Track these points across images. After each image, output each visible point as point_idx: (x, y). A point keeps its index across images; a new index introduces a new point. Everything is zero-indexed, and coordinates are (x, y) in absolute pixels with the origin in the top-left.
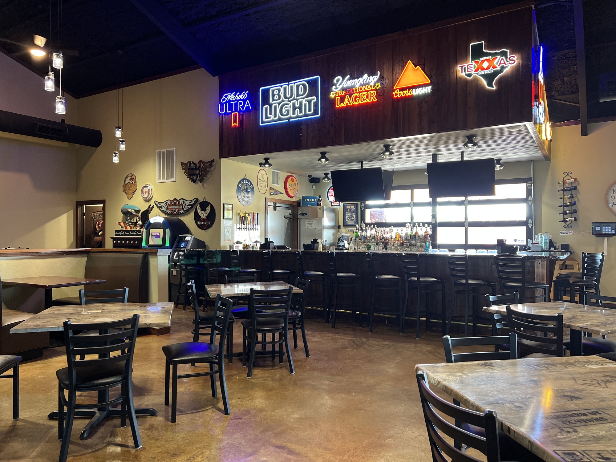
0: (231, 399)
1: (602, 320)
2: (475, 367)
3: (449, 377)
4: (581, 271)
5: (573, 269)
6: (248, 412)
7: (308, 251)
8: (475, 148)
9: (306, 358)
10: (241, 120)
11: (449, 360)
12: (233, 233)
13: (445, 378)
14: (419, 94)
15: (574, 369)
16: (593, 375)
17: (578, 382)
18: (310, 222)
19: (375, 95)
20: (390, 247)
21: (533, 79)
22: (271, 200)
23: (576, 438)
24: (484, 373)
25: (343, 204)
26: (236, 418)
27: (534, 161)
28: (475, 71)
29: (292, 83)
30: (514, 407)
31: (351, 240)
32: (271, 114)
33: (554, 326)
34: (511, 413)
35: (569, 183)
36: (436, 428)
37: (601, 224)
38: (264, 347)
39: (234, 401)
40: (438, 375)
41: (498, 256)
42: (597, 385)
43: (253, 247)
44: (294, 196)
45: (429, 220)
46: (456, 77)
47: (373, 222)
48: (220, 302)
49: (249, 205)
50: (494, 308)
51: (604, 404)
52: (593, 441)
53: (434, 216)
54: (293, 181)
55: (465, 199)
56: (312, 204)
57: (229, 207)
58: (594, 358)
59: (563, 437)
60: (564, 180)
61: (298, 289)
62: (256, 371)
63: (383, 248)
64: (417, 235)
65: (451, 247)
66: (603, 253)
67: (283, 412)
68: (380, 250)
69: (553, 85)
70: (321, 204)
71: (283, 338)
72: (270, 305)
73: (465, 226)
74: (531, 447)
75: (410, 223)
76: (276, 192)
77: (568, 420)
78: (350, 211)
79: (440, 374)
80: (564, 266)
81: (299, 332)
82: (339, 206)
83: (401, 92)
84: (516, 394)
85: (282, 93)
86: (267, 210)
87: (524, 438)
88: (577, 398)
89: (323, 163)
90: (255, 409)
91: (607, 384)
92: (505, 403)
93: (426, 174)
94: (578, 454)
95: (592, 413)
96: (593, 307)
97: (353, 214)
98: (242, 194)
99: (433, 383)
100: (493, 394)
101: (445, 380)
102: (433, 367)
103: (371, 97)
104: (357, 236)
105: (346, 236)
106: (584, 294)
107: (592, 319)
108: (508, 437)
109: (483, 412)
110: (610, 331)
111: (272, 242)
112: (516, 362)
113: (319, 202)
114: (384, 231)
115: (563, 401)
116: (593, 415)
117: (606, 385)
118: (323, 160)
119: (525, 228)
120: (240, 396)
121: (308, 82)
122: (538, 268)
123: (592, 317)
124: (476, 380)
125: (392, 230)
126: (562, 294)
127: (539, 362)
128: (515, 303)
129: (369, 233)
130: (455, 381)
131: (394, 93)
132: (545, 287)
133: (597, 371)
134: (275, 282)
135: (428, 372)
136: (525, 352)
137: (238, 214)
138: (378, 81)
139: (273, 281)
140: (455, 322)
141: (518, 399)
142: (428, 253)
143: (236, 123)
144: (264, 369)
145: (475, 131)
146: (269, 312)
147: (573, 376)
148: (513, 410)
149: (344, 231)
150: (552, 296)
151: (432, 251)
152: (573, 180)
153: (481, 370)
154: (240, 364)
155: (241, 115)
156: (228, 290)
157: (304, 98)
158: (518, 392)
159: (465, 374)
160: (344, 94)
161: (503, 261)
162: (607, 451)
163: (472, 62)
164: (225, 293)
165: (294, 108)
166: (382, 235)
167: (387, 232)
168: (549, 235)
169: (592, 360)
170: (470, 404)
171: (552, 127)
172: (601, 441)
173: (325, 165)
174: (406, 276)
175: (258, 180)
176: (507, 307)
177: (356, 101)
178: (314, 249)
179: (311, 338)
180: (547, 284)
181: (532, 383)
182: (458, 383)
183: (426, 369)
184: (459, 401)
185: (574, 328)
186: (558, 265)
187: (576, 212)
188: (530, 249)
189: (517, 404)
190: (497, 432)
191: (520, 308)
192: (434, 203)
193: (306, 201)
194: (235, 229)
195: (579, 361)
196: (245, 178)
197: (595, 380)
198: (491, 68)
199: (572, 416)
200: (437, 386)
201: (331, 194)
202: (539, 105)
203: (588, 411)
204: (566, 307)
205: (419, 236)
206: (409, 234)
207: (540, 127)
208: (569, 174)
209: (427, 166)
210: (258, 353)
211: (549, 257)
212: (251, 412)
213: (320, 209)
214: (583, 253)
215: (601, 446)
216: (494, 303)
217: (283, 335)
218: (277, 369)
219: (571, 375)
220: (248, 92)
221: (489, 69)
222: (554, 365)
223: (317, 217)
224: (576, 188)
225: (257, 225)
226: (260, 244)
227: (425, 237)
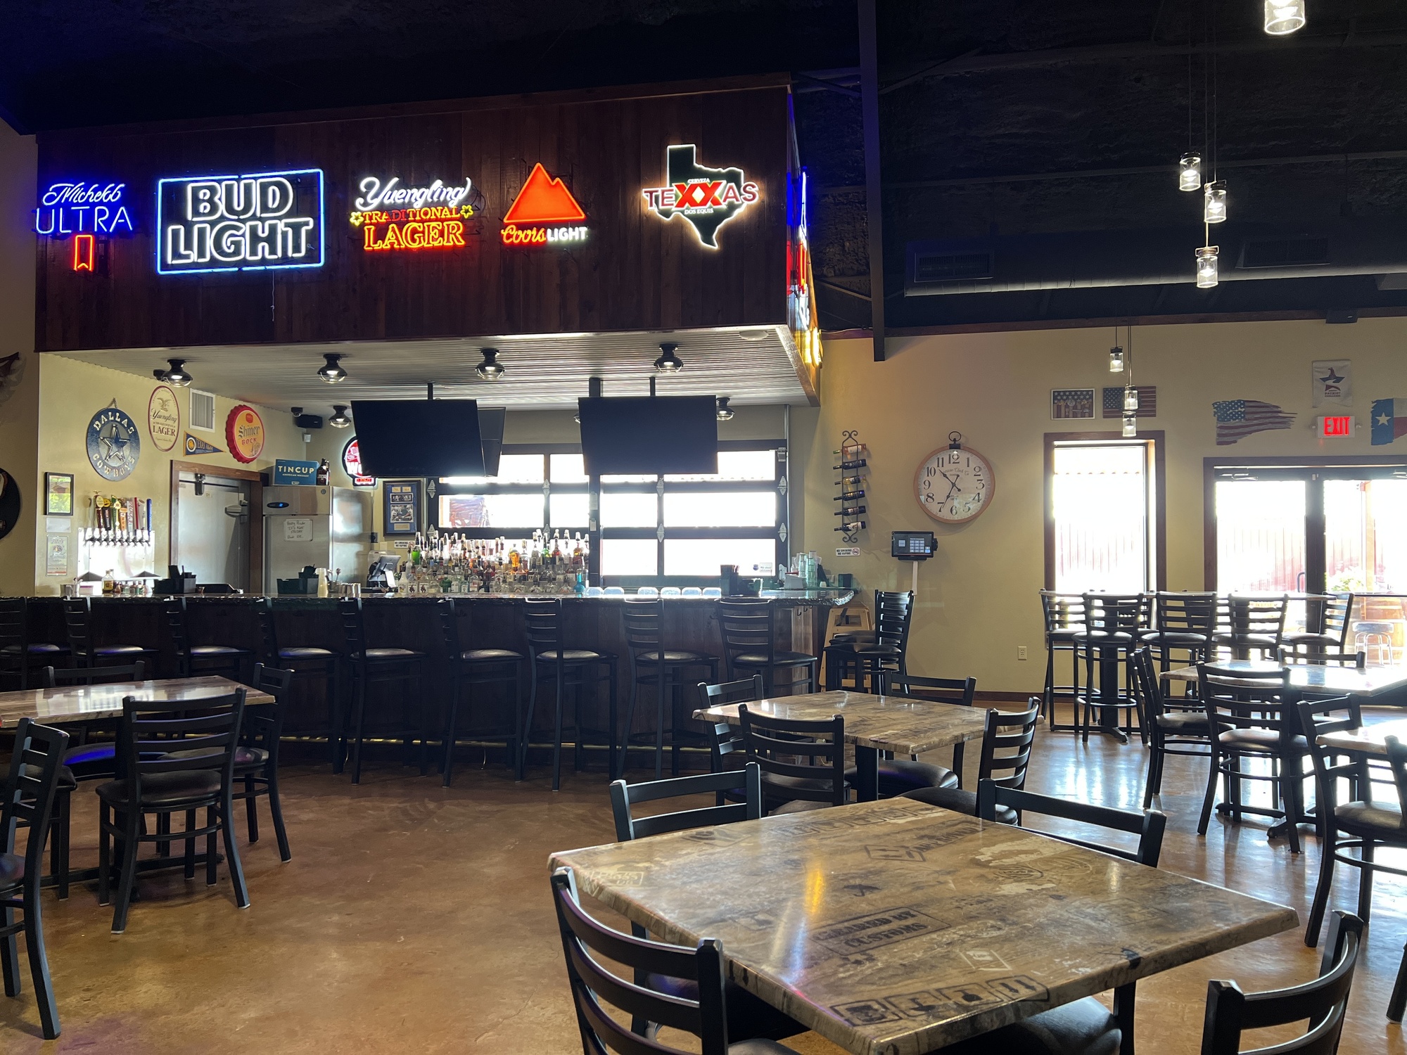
0: (65, 995)
1: (912, 724)
2: (676, 845)
3: (623, 874)
4: (874, 627)
5: (859, 624)
6: (112, 1024)
7: (289, 597)
8: (678, 372)
9: (281, 866)
10: (101, 256)
11: (623, 836)
12: (72, 552)
13: (614, 878)
14: (559, 240)
15: (865, 829)
16: (899, 837)
17: (873, 854)
18: (297, 525)
19: (460, 231)
20: (496, 584)
21: (789, 236)
22: (188, 467)
23: (871, 974)
24: (695, 856)
25: (384, 482)
26: (77, 1043)
27: (790, 406)
28: (677, 206)
29: (247, 178)
30: (754, 924)
31: (403, 569)
32: (188, 246)
33: (827, 741)
34: (749, 939)
35: (852, 454)
36: (593, 994)
37: (907, 535)
38: (163, 847)
39: (72, 1001)
40: (598, 873)
41: (722, 600)
42: (907, 857)
43: (133, 589)
44: (252, 460)
45: (584, 522)
46: (638, 213)
47: (458, 527)
48: (29, 738)
49: (123, 477)
50: (715, 711)
51: (919, 895)
52: (902, 975)
53: (595, 516)
54: (250, 420)
55: (659, 479)
56: (303, 481)
57: (62, 483)
58: (900, 803)
59: (848, 974)
60: (843, 447)
61: (260, 695)
62: (140, 914)
63: (480, 588)
64: (557, 557)
65: (631, 583)
66: (912, 592)
67: (213, 1009)
68: (473, 591)
69: (825, 254)
70: (325, 480)
71: (219, 820)
72: (184, 738)
73: (657, 538)
74: (789, 1007)
75: (542, 530)
76: (203, 447)
77: (857, 937)
78: (401, 499)
79: (603, 870)
80: (845, 619)
81: (262, 801)
82: (374, 487)
83: (520, 232)
84: (758, 894)
85: (220, 199)
86: (177, 492)
87: (775, 988)
88: (871, 888)
89: (332, 381)
90: (133, 1013)
91: (923, 854)
92: (738, 918)
93: (577, 421)
94: (876, 1006)
95: (900, 917)
96: (895, 699)
97: (408, 506)
98: (103, 450)
99: (587, 893)
100: (714, 900)
101: (614, 882)
102: (589, 854)
103: (451, 236)
104: (418, 560)
105: (391, 560)
106: (880, 673)
107: (895, 724)
108: (744, 991)
109: (694, 944)
110: (926, 744)
111: (188, 575)
112: (758, 825)
113: (320, 476)
114: (484, 547)
115: (846, 898)
116: (900, 920)
117: (922, 856)
118: (333, 373)
119: (773, 542)
120: (89, 983)
121: (291, 179)
122: (797, 624)
123: (894, 720)
124: (678, 874)
125: (502, 545)
126: (841, 675)
127: (802, 820)
128: (756, 698)
129: (447, 552)
130: (636, 882)
131: (504, 233)
132: (811, 662)
133: (906, 828)
134: (198, 679)
135: (578, 867)
136: (774, 801)
137: (90, 502)
138: (465, 201)
139: (190, 676)
140: (636, 747)
141: (762, 905)
142: (580, 596)
143: (88, 263)
144: (163, 904)
145: (678, 334)
146: (180, 756)
147: (864, 844)
148: (754, 931)
149: (384, 548)
150: (822, 681)
151: (589, 592)
152: (860, 447)
153: (689, 851)
154: (92, 899)
155: (102, 242)
156: (58, 705)
157: (280, 218)
158: (763, 889)
159: (657, 863)
160: (383, 220)
161: (733, 612)
162: (928, 992)
163: (671, 186)
164: (49, 712)
165: (255, 239)
166: (479, 557)
167: (491, 551)
168: (816, 557)
169: (897, 807)
170: (667, 930)
171: (823, 338)
172: (916, 974)
173: (335, 385)
174: (531, 649)
175: (152, 414)
176: (740, 707)
177: (414, 240)
178: (305, 592)
179: (296, 813)
180: (814, 656)
181: (789, 867)
182: (643, 885)
183: (573, 860)
184: (643, 925)
185: (863, 745)
186: (833, 616)
187: (864, 511)
188: (782, 585)
189: (761, 917)
190: (723, 984)
191: (765, 708)
192: (595, 487)
193: (287, 472)
194: (81, 542)
195: (873, 812)
196: (113, 407)
197: (903, 847)
198: (709, 203)
199: (863, 927)
200: (596, 898)
201: (353, 458)
202: (799, 291)
203: (892, 913)
204: (849, 701)
205: (561, 559)
206: (540, 555)
207: (801, 336)
208: (853, 436)
209: (579, 403)
210: (144, 865)
211: (818, 601)
212: (123, 1021)
213: (324, 492)
214: (877, 591)
215: (916, 985)
216: (715, 700)
217: (219, 814)
218: (198, 901)
219: (860, 841)
220: (122, 185)
221: (705, 205)
222: (829, 823)
223: (316, 513)
224: (864, 464)
225: (146, 532)
226: (156, 581)
227: (576, 561)
